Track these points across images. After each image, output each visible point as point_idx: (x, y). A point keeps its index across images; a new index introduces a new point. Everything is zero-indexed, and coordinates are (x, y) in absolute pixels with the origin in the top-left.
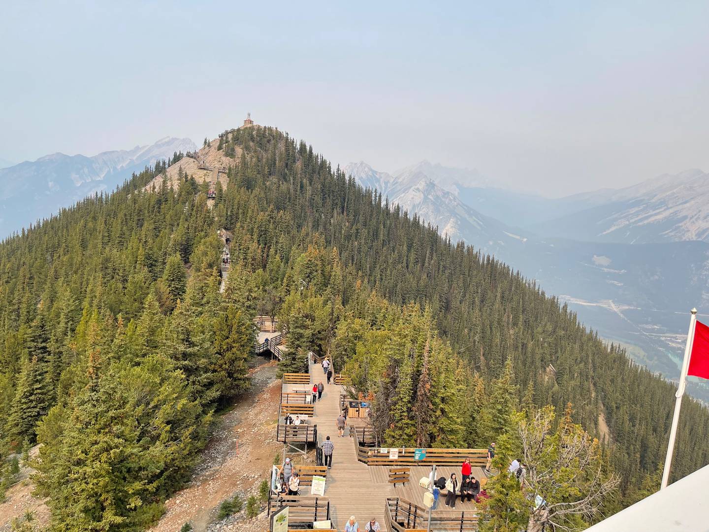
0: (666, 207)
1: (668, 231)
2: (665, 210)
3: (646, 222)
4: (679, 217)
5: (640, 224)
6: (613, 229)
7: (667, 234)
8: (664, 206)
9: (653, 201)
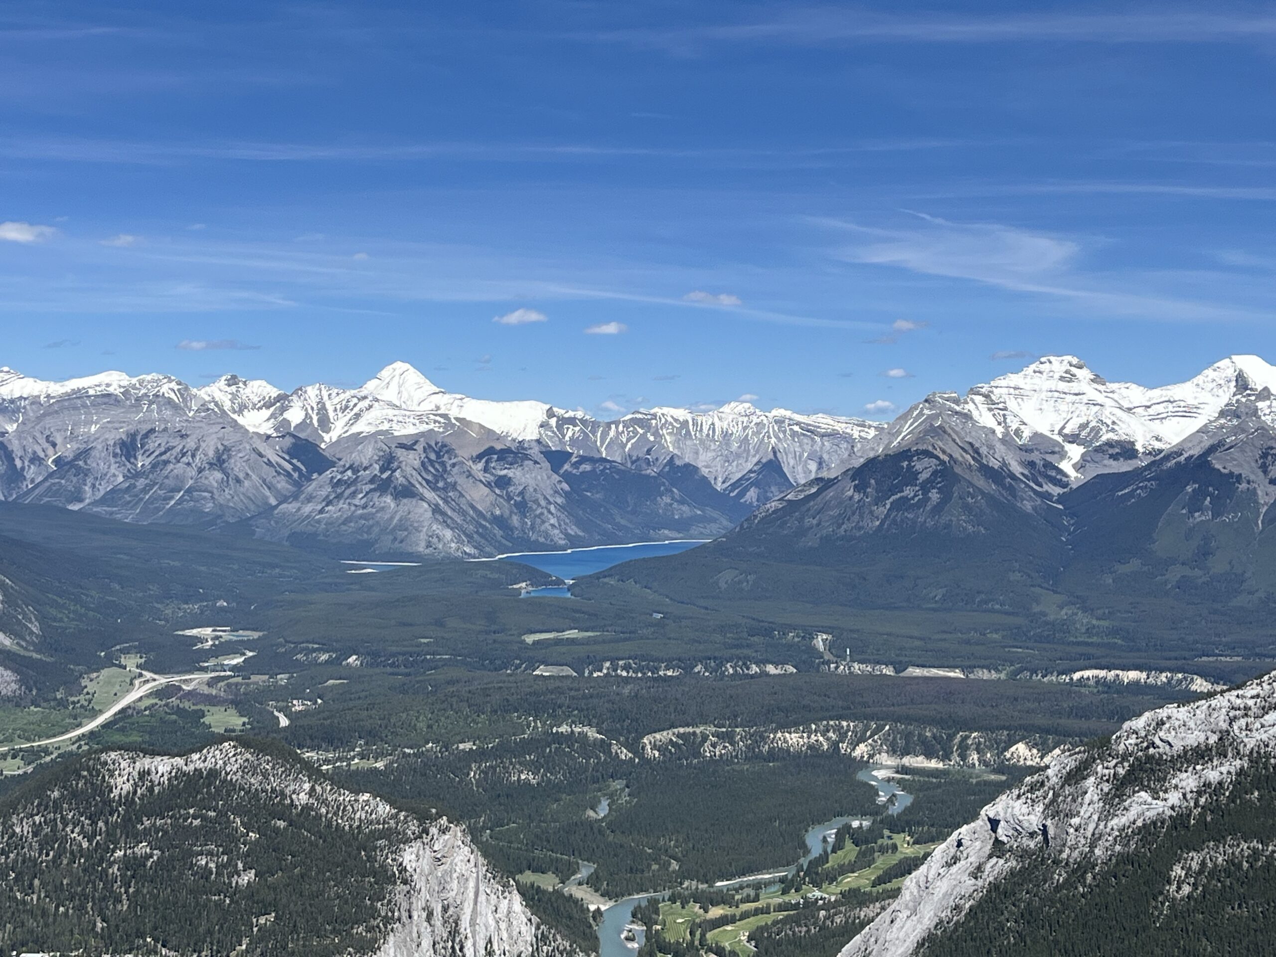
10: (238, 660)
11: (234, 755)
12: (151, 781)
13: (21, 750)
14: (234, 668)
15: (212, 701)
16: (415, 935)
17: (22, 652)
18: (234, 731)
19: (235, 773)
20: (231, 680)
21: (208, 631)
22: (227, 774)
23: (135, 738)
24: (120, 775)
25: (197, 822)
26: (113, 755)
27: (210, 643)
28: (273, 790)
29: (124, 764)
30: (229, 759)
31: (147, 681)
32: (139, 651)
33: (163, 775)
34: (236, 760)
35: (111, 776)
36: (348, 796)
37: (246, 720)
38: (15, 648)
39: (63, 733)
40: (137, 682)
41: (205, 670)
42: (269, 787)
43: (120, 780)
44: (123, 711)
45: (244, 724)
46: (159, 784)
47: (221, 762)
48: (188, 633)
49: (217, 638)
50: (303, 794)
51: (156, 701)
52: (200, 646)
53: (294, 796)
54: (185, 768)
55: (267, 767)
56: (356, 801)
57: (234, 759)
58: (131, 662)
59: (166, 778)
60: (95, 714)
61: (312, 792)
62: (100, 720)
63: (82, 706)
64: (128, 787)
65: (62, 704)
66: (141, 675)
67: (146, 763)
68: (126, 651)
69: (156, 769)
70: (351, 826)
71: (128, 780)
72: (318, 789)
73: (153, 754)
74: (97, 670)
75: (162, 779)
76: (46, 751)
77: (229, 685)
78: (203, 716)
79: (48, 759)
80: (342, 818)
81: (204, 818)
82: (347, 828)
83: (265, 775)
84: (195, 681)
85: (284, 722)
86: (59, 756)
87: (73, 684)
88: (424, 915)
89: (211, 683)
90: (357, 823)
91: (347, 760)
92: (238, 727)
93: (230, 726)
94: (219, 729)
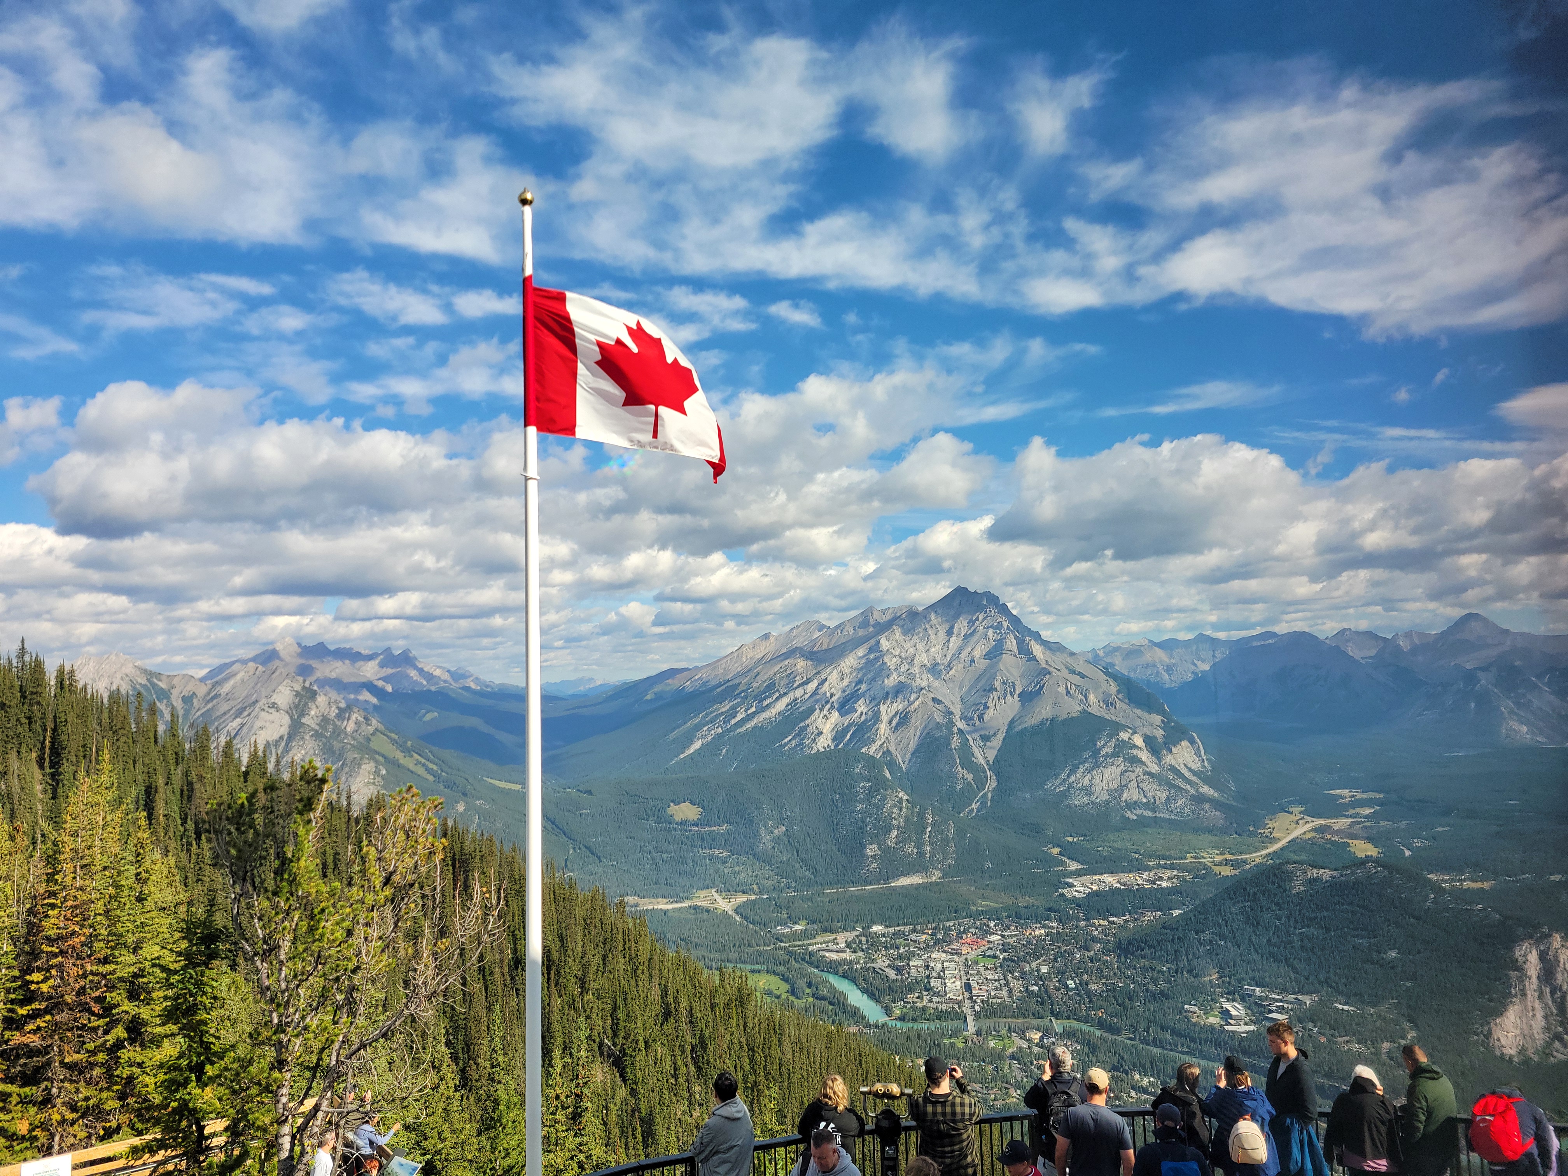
0: (777, 695)
1: (789, 738)
2: (778, 699)
3: (750, 725)
4: (801, 709)
5: (742, 730)
6: (697, 745)
7: (786, 744)
8: (774, 692)
9: (754, 685)
10: (1368, 811)
11: (1375, 872)
13: (1231, 860)
14: (1366, 817)
15: (1355, 837)
16: (1530, 1009)
17: (1226, 801)
18: (1371, 856)
20: (1367, 824)
21: (1345, 792)
23: (1303, 857)
24: (1297, 879)
26: (1291, 866)
27: (1349, 799)
28: (1406, 897)
29: (1299, 873)
30: (1372, 874)
31: (1307, 823)
32: (1301, 804)
33: (1326, 881)
34: (1378, 876)
35: (1292, 879)
36: (1464, 906)
37: (1379, 850)
38: (1221, 799)
39: (1256, 852)
40: (1301, 822)
41: (1346, 816)
43: (1297, 883)
44: (1294, 840)
45: (1379, 853)
46: (1323, 887)
47: (1365, 876)
48: (1332, 792)
49: (1353, 796)
51: (1314, 835)
52: (1341, 801)
53: (1422, 903)
54: (1341, 878)
55: (1400, 882)
56: (1472, 910)
57: (1375, 875)
58: (1296, 809)
59: (1328, 884)
60: (1274, 840)
61: (1435, 901)
62: (1279, 845)
63: (1267, 837)
64: (1302, 888)
65: (1253, 834)
66: (1303, 818)
67: (1313, 873)
68: (1291, 803)
69: (1321, 877)
72: (1441, 899)
73: (1318, 866)
74: (1274, 814)
76: (1245, 862)
77: (1365, 827)
78: (1349, 846)
79: (1248, 867)
80: (1461, 921)
84: (1341, 823)
85: (1407, 853)
86: (1254, 866)
87: (1259, 823)
88: (1536, 994)
89: (1352, 825)
91: (1459, 881)
92: (1375, 855)
93: (1369, 853)
94: (1362, 855)
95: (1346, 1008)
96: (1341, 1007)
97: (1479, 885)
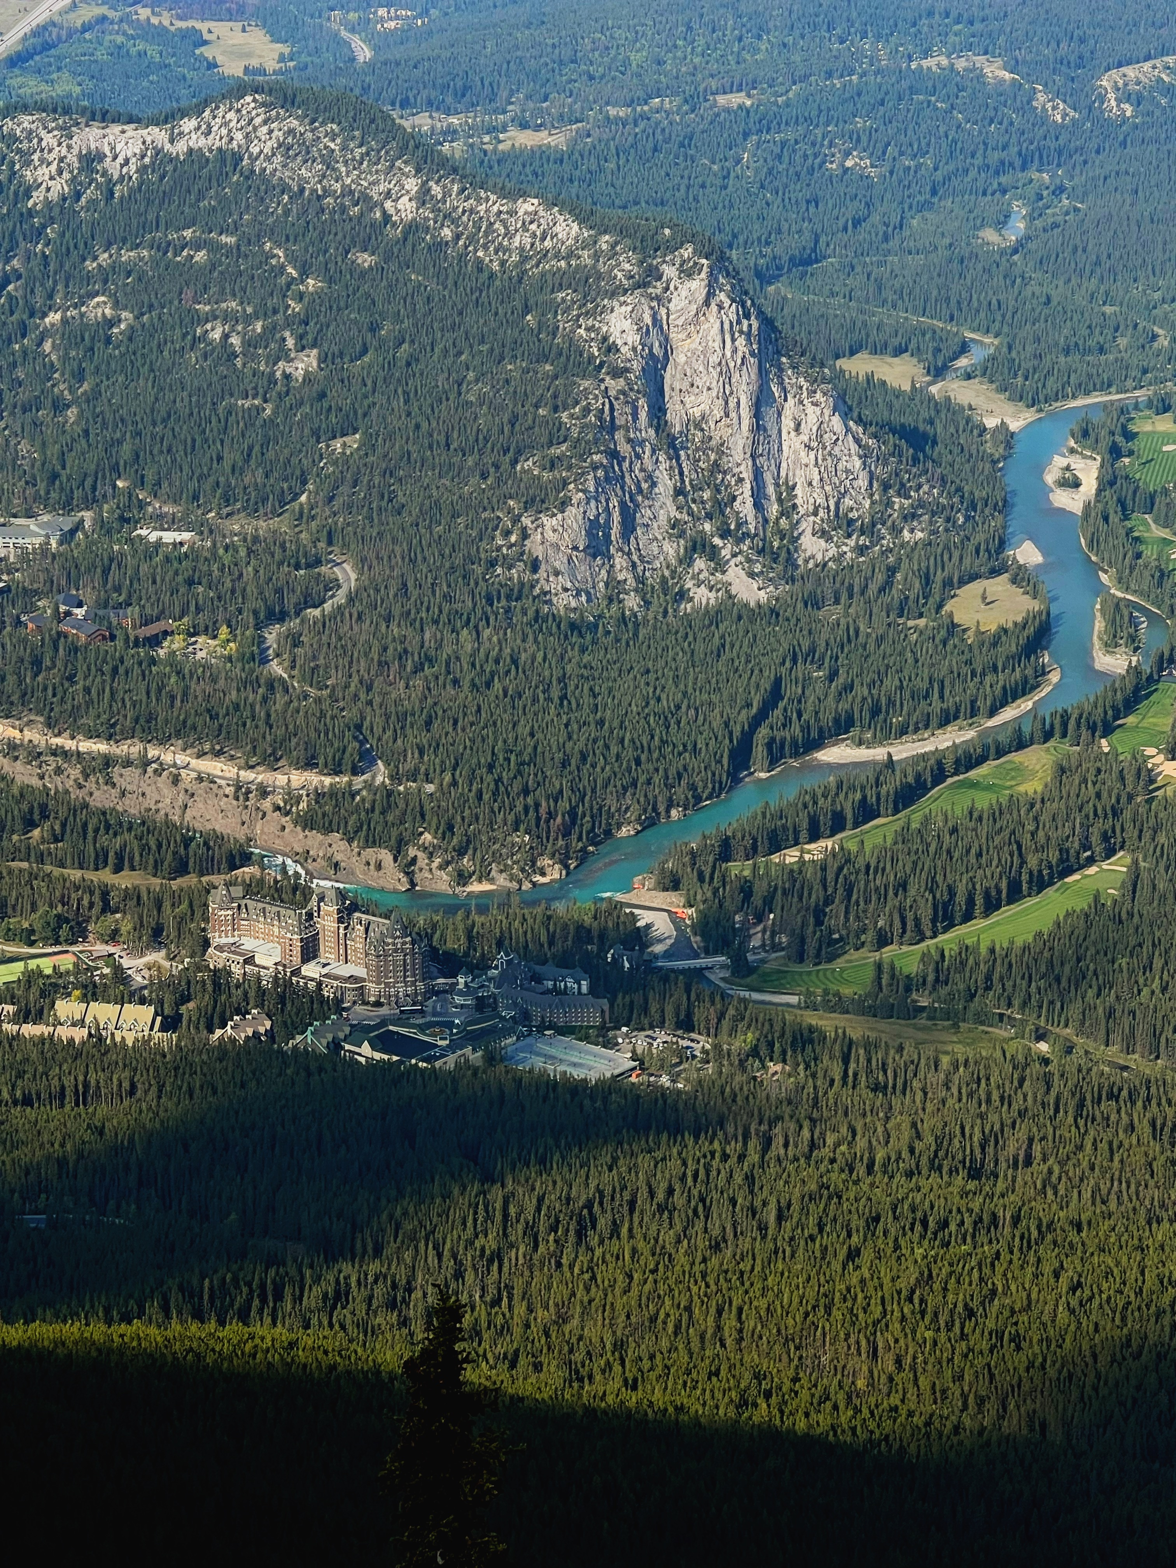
11: (265, 122)
12: (105, 173)
18: (262, 71)
19: (268, 159)
22: (253, 159)
24: (42, 161)
25: (201, 256)
26: (26, 120)
28: (348, 191)
29: (49, 139)
30: (255, 129)
33: (127, 161)
34: (271, 132)
35: (28, 163)
36: (495, 204)
37: (286, 49)
42: (337, 186)
43: (43, 173)
44: (39, 31)
45: (282, 59)
46: (122, 177)
47: (239, 136)
50: (405, 199)
51: (99, 10)
53: (388, 204)
54: (167, 146)
55: (332, 146)
56: (512, 213)
57: (265, 129)
59: (133, 168)
61: (423, 197)
64: (59, 187)
67: (91, 137)
69: (113, 149)
70: (503, 263)
71: (60, 172)
72: (436, 190)
73: (106, 117)
75: (125, 170)
78: (201, 42)
80: (485, 247)
81: (214, 247)
82: (496, 266)
83: (329, 161)
85: (364, 53)
90: (515, 258)
91: (492, 130)
92: (271, 65)
93: (255, 63)
94: (233, 69)
95: (169, 537)
96: (153, 537)
97: (543, 138)
